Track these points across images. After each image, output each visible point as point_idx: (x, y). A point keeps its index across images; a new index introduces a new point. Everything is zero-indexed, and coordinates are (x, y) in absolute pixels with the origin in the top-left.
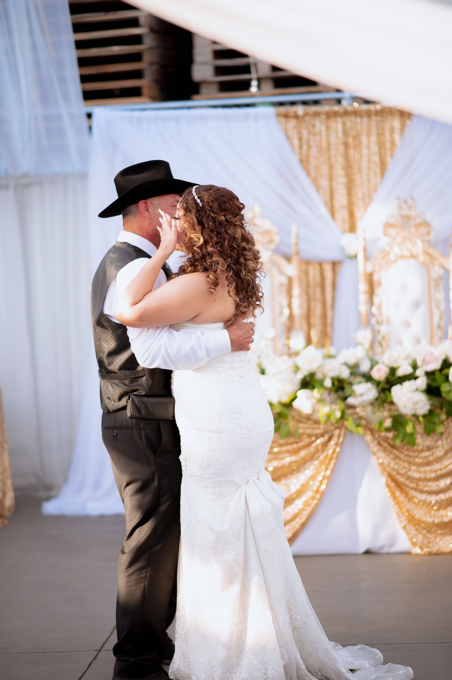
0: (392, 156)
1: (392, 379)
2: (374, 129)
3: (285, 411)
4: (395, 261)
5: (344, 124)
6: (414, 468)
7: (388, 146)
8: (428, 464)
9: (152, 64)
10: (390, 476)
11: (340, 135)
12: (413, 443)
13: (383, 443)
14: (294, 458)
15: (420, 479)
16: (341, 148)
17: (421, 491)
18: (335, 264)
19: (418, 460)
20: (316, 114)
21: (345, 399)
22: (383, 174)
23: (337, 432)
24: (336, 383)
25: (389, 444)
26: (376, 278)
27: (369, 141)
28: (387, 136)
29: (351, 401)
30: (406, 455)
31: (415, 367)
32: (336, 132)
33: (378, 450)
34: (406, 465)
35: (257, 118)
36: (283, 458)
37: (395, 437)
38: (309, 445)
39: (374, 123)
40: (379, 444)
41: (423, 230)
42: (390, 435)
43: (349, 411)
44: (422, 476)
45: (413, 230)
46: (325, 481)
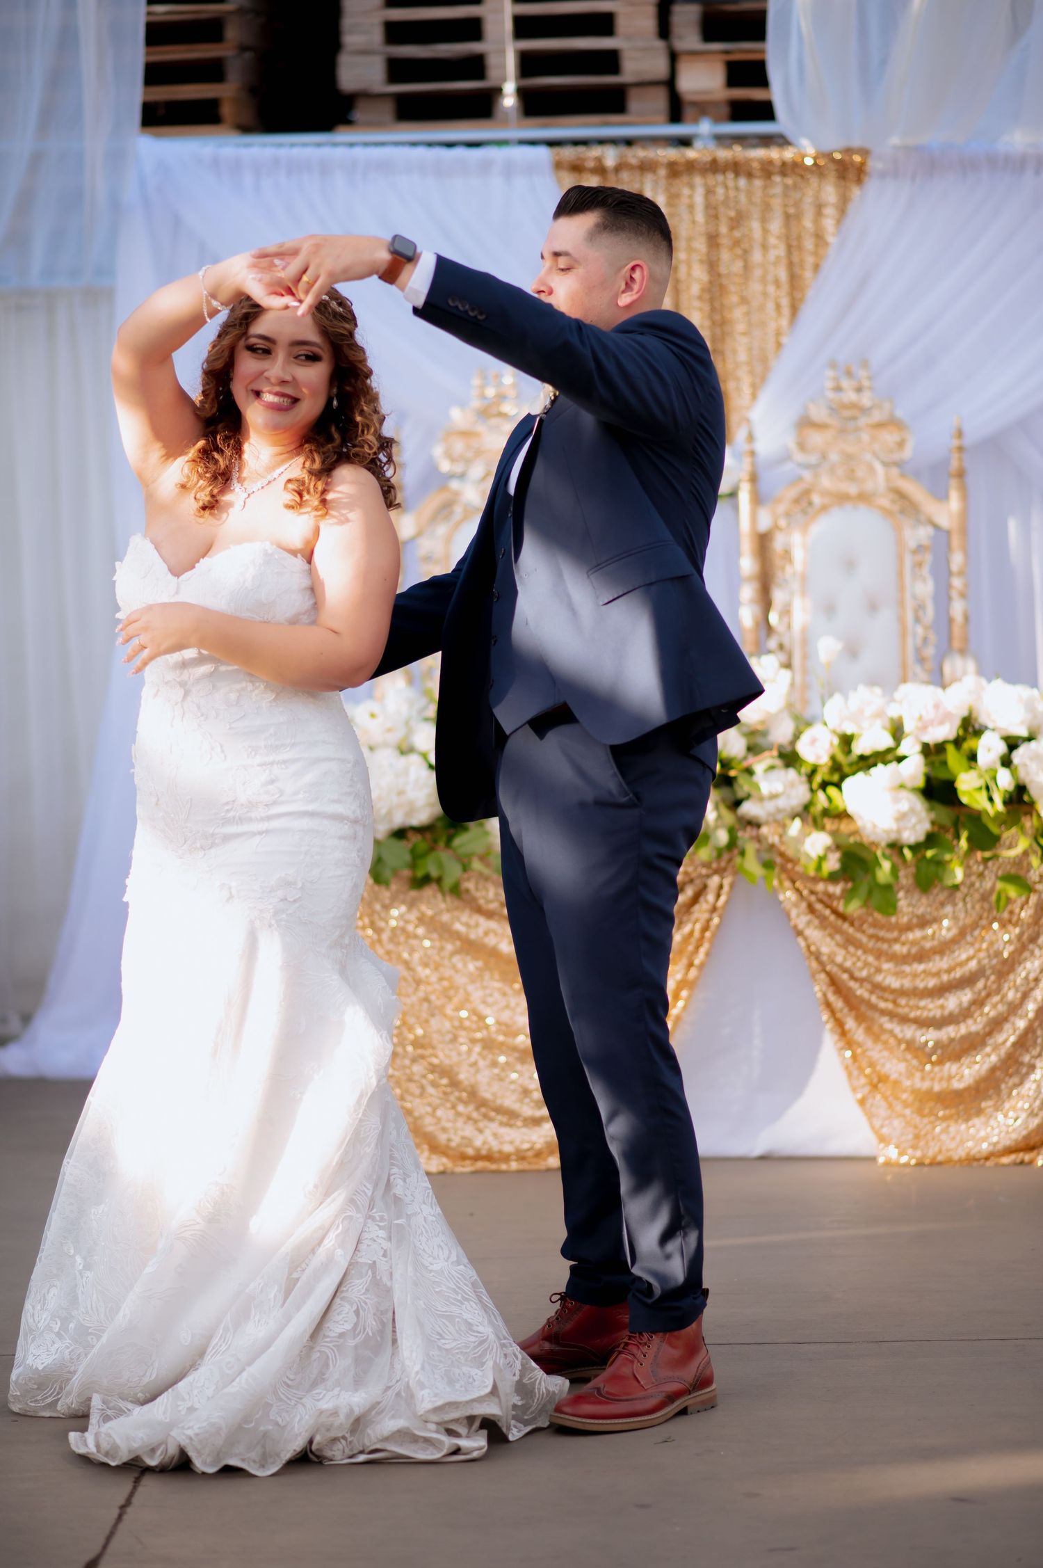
0: (817, 268)
2: (777, 203)
4: (824, 508)
5: (709, 192)
6: (886, 966)
7: (809, 244)
8: (921, 957)
9: (243, 48)
11: (700, 217)
12: (889, 907)
15: (902, 992)
16: (701, 245)
17: (904, 1020)
19: (897, 948)
20: (645, 167)
22: (795, 309)
25: (835, 912)
26: (778, 543)
27: (765, 231)
28: (808, 223)
30: (871, 937)
31: (897, 732)
32: (691, 207)
33: (809, 923)
35: (509, 171)
39: (778, 190)
41: (890, 437)
44: (907, 983)
45: (865, 437)
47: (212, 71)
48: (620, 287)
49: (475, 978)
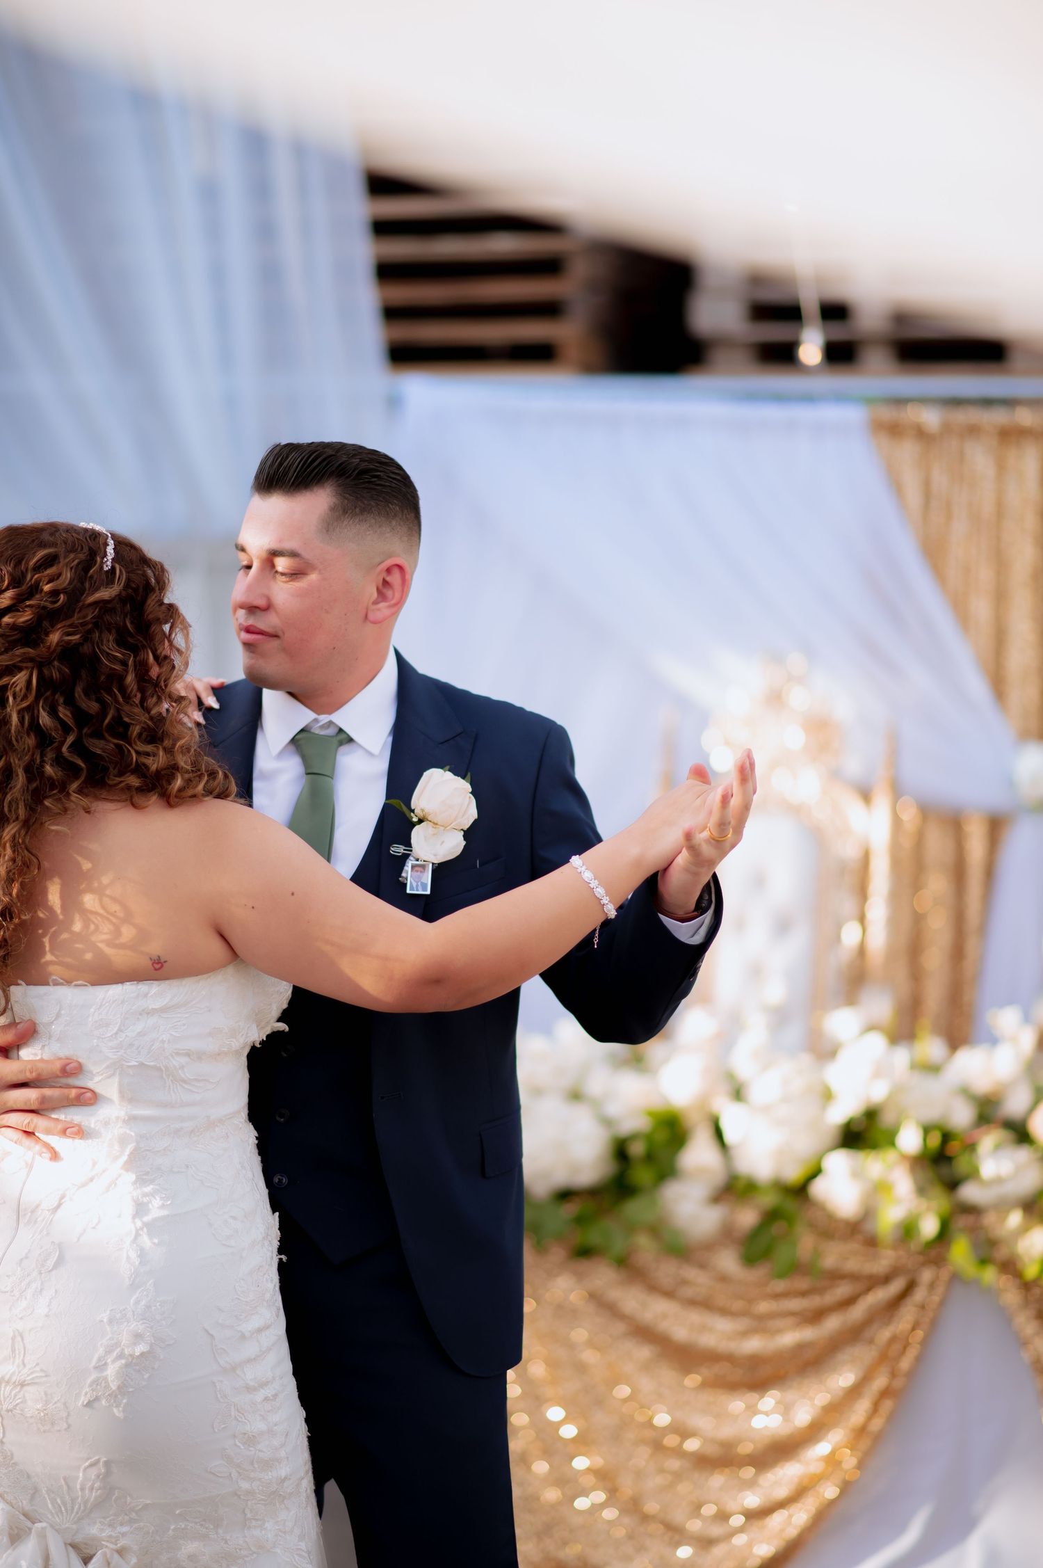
3: (790, 1205)
9: (591, 287)
14: (807, 1334)
16: (1032, 520)
18: (996, 826)
20: (973, 431)
21: (952, 1185)
23: (927, 1275)
24: (935, 1141)
29: (969, 1192)
36: (779, 1331)
38: (849, 1302)
43: (962, 1221)
46: (886, 1405)
47: (549, 310)
49: (646, 1367)
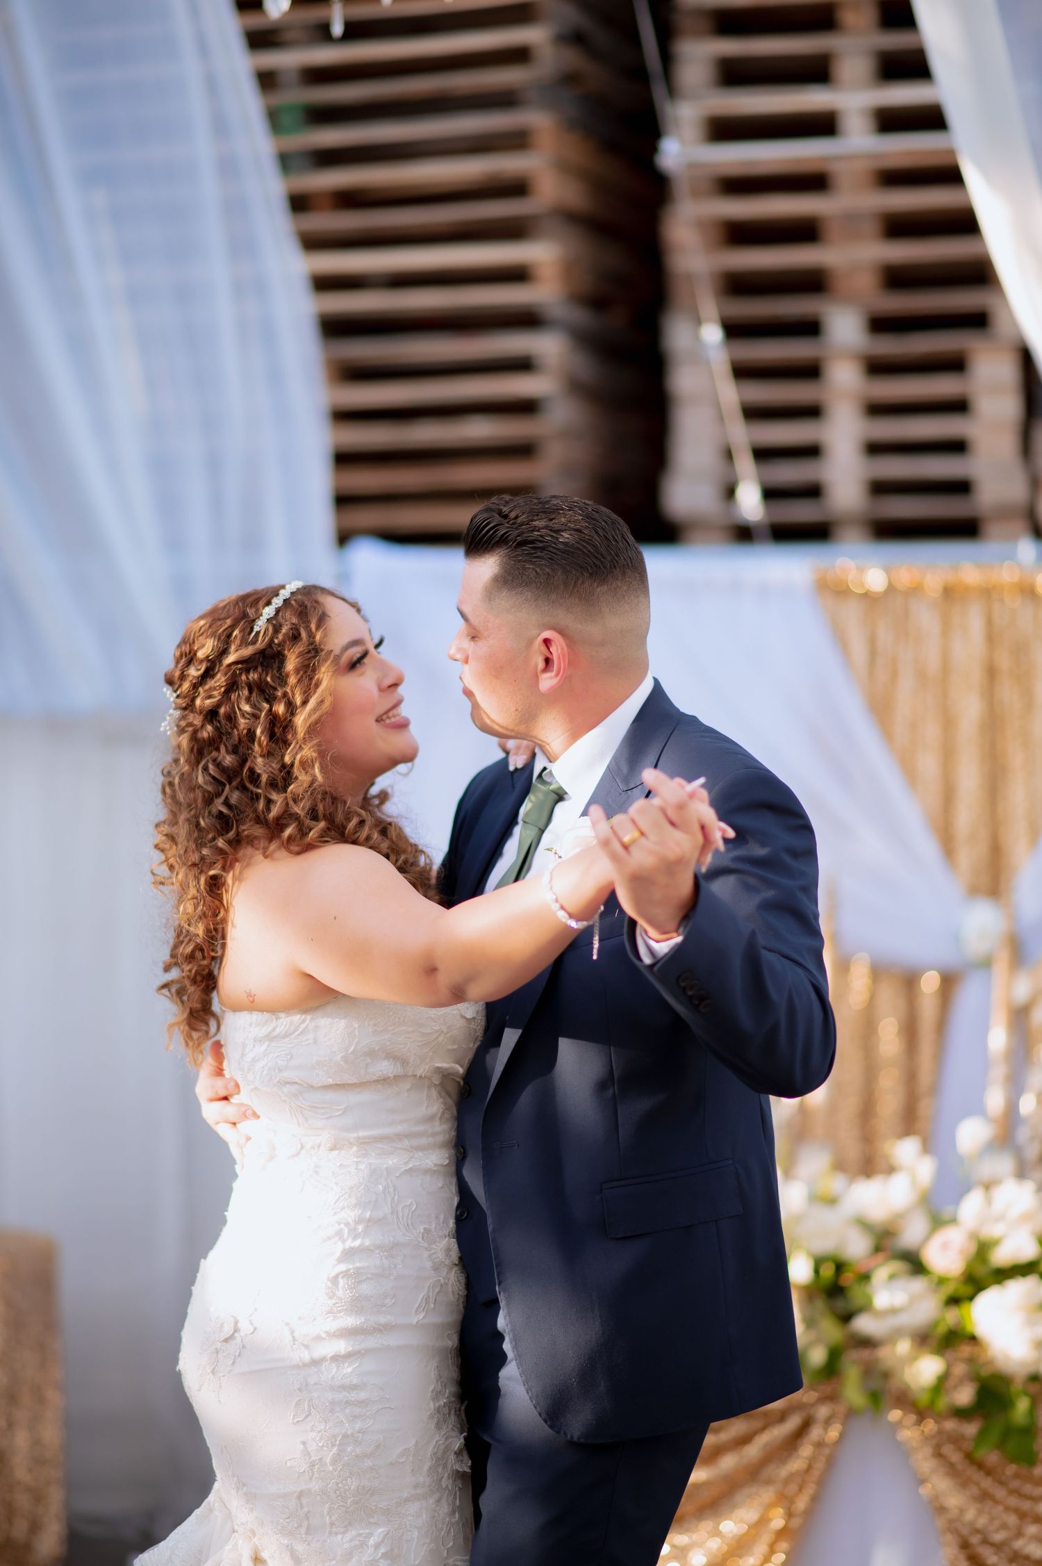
1: (981, 1271)
10: (965, 1545)
13: (948, 1450)
20: (917, 588)
21: (846, 1318)
23: (823, 1411)
24: (828, 1272)
29: (863, 1324)
34: (1012, 1520)
37: (982, 1435)
38: (745, 1440)
40: (938, 1454)
42: (971, 1429)
46: (784, 1545)
48: (536, 666)
